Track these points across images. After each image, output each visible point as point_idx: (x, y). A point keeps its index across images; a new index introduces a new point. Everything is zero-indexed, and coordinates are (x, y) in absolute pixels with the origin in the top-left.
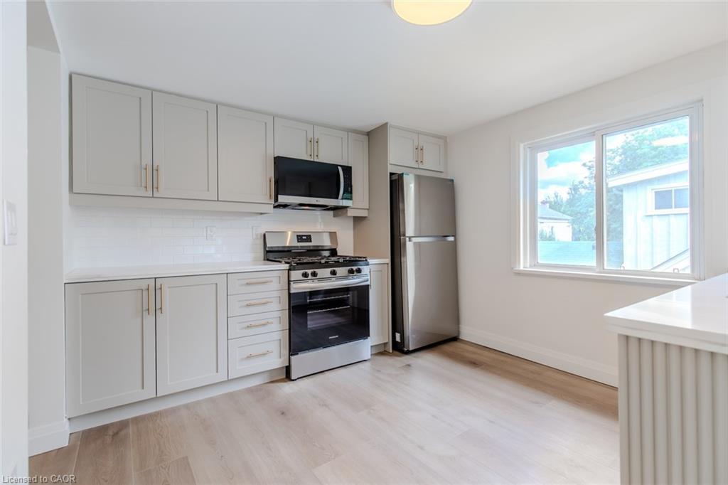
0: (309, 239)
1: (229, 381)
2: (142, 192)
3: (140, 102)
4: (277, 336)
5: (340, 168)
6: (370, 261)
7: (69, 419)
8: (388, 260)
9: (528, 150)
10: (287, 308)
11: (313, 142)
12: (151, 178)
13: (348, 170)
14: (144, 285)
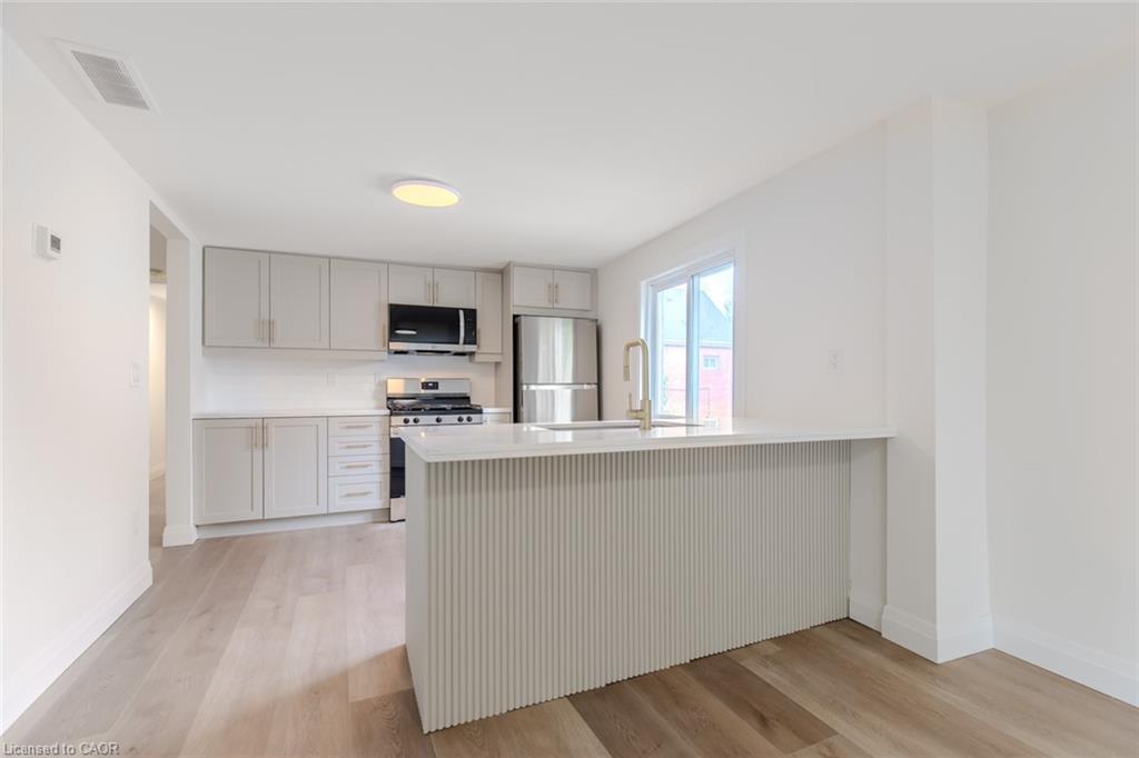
0: (435, 385)
1: (329, 515)
2: (260, 344)
3: (259, 266)
4: (377, 478)
5: (461, 313)
6: (485, 410)
7: (197, 526)
8: (511, 410)
9: (650, 288)
10: (388, 451)
11: (433, 287)
12: (267, 331)
13: (471, 315)
14: (253, 423)
